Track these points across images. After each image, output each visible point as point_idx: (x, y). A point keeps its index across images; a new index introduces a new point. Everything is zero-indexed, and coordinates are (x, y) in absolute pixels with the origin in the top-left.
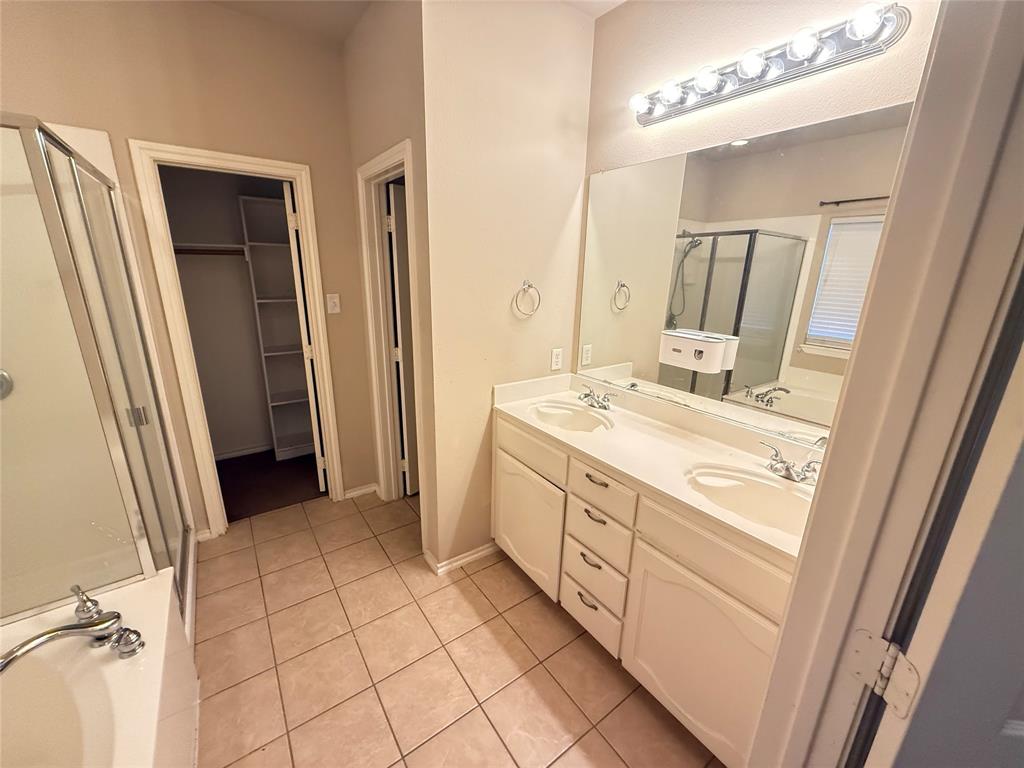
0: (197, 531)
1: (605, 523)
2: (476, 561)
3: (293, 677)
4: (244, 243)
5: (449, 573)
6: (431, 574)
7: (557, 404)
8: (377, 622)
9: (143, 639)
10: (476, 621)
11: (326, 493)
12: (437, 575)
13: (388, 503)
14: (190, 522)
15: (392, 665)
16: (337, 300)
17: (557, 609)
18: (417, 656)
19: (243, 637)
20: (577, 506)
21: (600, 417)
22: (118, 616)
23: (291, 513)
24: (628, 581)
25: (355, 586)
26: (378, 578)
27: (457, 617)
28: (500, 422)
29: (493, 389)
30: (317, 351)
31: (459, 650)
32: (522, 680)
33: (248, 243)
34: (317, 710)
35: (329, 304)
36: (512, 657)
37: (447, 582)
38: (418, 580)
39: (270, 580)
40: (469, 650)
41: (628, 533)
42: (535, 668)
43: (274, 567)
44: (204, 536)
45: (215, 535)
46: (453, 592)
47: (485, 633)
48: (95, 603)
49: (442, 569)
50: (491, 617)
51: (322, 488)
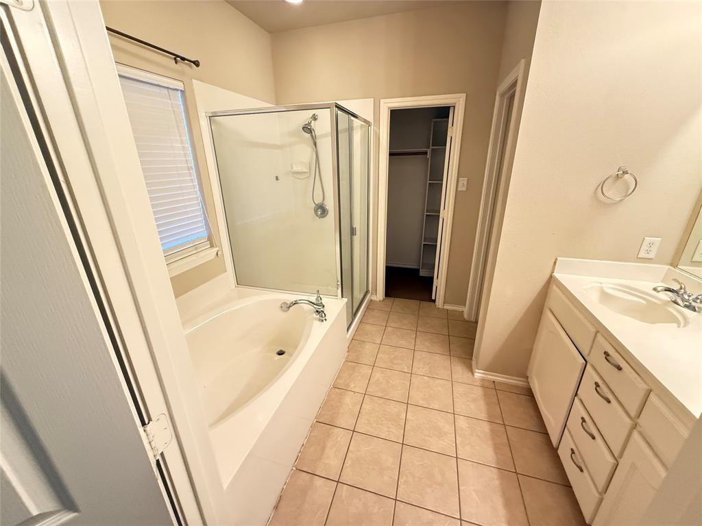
0: (372, 294)
1: (609, 402)
2: (506, 384)
3: (378, 375)
4: (429, 148)
5: (483, 380)
6: (470, 374)
7: (631, 290)
8: (426, 378)
9: (326, 318)
10: (483, 416)
11: (434, 301)
12: (473, 376)
13: (467, 321)
14: (370, 289)
15: (421, 402)
16: (465, 183)
17: (553, 452)
18: (436, 407)
19: (368, 346)
20: (591, 376)
21: (678, 315)
22: (324, 306)
23: (413, 304)
24: (618, 465)
25: (424, 354)
26: (437, 357)
27: (472, 406)
28: (554, 288)
29: (556, 259)
30: (447, 214)
31: (462, 423)
32: (495, 471)
33: (431, 147)
34: (380, 394)
35: (460, 184)
36: (496, 453)
37: (478, 383)
38: (459, 371)
39: (389, 329)
40: (469, 427)
41: (628, 421)
42: (511, 472)
43: (392, 325)
44: (374, 298)
45: (378, 300)
46: (479, 392)
47: (486, 427)
48: (321, 299)
49: (478, 374)
50: (497, 421)
51: (433, 298)
